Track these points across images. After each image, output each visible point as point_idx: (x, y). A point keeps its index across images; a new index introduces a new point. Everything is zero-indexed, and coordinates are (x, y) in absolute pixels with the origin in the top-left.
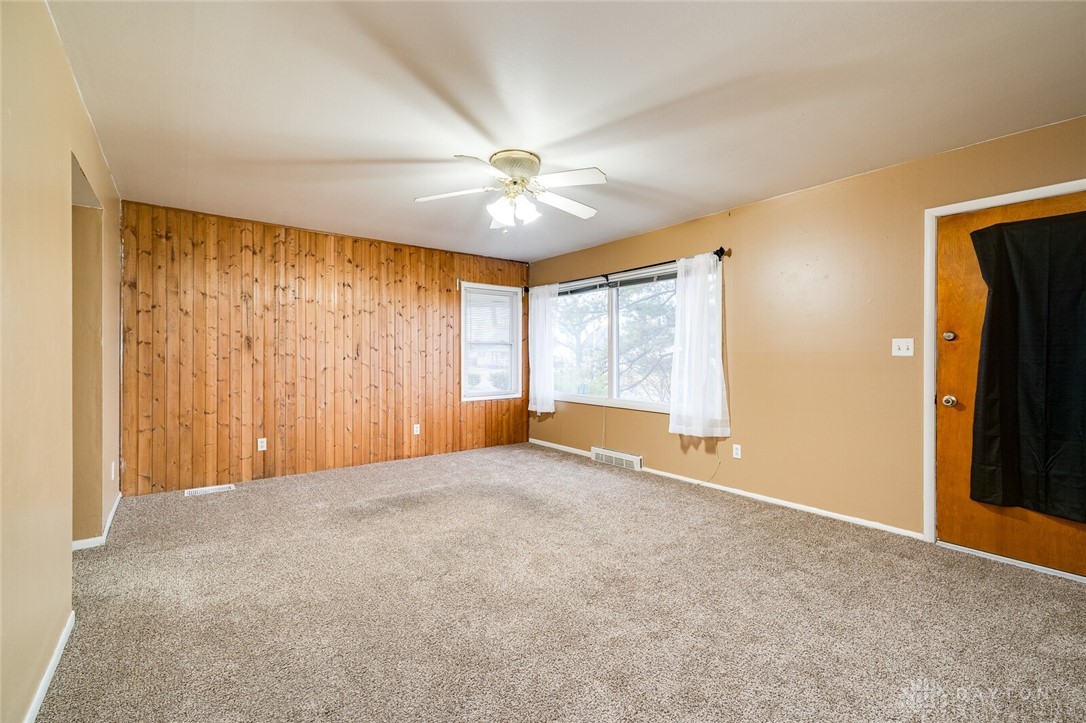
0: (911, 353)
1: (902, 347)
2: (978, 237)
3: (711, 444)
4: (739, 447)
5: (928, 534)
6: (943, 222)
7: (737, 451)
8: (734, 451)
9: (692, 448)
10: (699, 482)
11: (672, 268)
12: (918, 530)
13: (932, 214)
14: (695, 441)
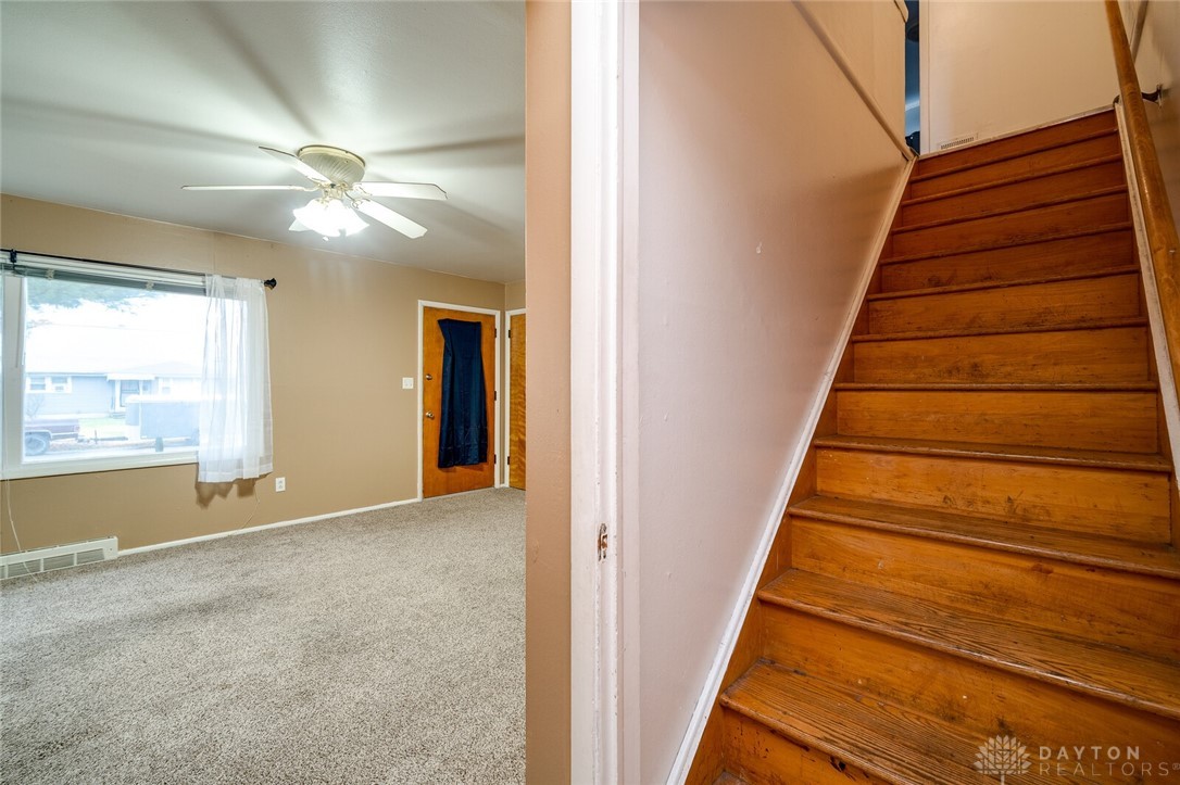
0: (412, 387)
1: (407, 383)
2: (441, 322)
3: (246, 487)
4: (283, 479)
5: (419, 498)
6: (427, 310)
7: (280, 484)
8: (277, 485)
9: (217, 498)
10: (230, 533)
11: (196, 281)
12: (415, 497)
13: (422, 304)
14: (222, 489)
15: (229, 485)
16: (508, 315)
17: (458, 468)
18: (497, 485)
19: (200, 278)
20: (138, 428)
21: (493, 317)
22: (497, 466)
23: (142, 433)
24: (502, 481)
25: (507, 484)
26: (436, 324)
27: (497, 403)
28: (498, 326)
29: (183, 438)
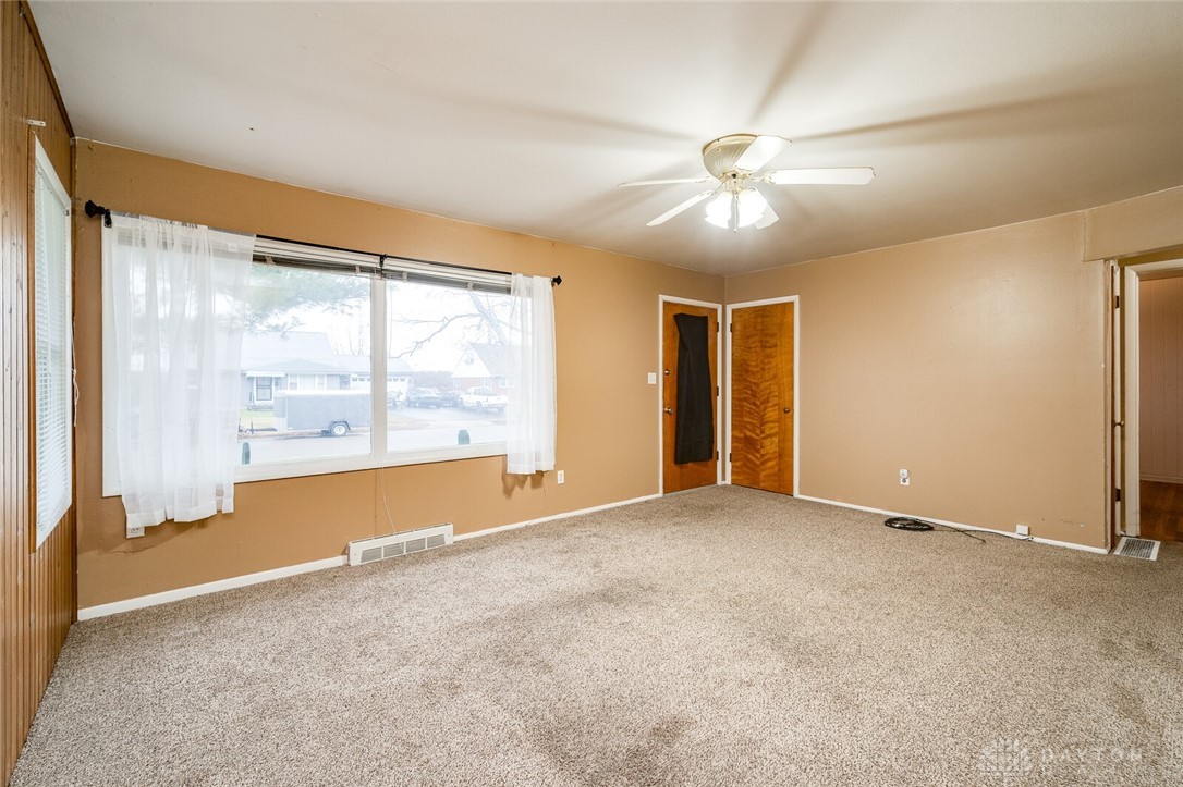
0: (655, 383)
1: (652, 379)
2: (676, 318)
5: (660, 493)
6: (666, 305)
7: (561, 477)
8: (559, 478)
9: (517, 488)
10: (527, 523)
11: (500, 280)
12: (657, 492)
13: (663, 298)
14: (520, 480)
15: (525, 476)
16: (729, 308)
17: (690, 464)
18: (720, 482)
19: (504, 277)
20: (285, 419)
21: (715, 310)
22: (719, 463)
23: (289, 426)
24: (724, 479)
25: (728, 481)
26: (671, 318)
27: (719, 398)
28: (720, 320)
29: (320, 430)
